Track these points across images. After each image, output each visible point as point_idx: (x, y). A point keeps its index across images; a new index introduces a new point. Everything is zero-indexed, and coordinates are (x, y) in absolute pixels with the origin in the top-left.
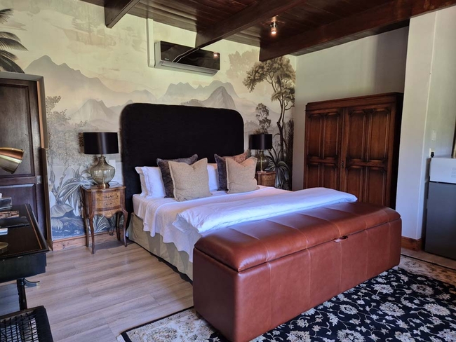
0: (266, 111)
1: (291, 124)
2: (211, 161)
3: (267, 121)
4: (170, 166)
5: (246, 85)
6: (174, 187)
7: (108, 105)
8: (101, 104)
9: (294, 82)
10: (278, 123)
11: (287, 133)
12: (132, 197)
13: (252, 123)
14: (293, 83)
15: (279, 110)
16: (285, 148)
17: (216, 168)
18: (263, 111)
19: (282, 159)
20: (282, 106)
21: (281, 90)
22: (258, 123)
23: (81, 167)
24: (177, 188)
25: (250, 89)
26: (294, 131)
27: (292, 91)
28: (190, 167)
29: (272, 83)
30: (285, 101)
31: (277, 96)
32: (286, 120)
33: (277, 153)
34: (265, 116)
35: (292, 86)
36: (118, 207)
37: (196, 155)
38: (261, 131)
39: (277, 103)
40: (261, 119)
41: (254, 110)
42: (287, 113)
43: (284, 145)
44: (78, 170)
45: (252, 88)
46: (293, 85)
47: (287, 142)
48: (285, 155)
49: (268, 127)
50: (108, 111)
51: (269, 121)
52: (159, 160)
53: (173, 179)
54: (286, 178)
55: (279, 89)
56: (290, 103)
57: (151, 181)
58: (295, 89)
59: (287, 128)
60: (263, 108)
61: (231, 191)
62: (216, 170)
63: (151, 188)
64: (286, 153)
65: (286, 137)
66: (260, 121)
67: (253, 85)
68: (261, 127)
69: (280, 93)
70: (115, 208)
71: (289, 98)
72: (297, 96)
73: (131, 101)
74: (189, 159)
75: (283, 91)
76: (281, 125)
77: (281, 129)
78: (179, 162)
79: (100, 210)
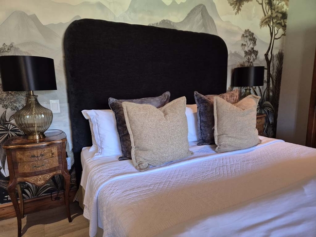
0: (254, 40)
1: (281, 57)
2: (190, 101)
3: (253, 52)
4: (125, 111)
5: (231, 4)
6: (133, 145)
7: (44, 22)
8: (34, 18)
9: (287, 4)
10: (266, 55)
11: (275, 67)
12: (81, 151)
13: (236, 54)
14: (285, 7)
15: (268, 39)
16: (271, 86)
17: (196, 110)
18: (250, 40)
19: (268, 99)
20: (271, 34)
21: (272, 14)
22: (243, 54)
23: (9, 110)
24: (137, 147)
25: (236, 11)
26: (283, 66)
27: (284, 16)
28: (159, 112)
29: (262, 4)
30: (276, 28)
31: (266, 21)
32: (276, 52)
33: (263, 91)
34: (251, 46)
35: (284, 10)
36: (55, 169)
37: (168, 93)
38: (246, 65)
39: (266, 29)
40: (247, 49)
41: (239, 38)
42: (277, 43)
43: (271, 82)
44: (4, 114)
45: (239, 9)
46: (285, 8)
47: (274, 78)
48: (271, 94)
49: (254, 60)
50: (46, 31)
51: (256, 53)
52: (112, 100)
53: (130, 132)
54: (271, 121)
55: (270, 13)
56: (281, 31)
57: (102, 132)
58: (288, 13)
59: (275, 62)
60: (250, 36)
61: (222, 149)
62: (195, 114)
63: (101, 142)
64: (272, 91)
65: (273, 72)
66: (246, 53)
67: (240, 5)
68: (246, 59)
69: (271, 18)
70: (50, 170)
71: (280, 24)
72: (289, 22)
73: (78, 16)
74: (157, 99)
75: (274, 15)
76: (269, 58)
77: (269, 62)
78: (142, 103)
79: (25, 175)
